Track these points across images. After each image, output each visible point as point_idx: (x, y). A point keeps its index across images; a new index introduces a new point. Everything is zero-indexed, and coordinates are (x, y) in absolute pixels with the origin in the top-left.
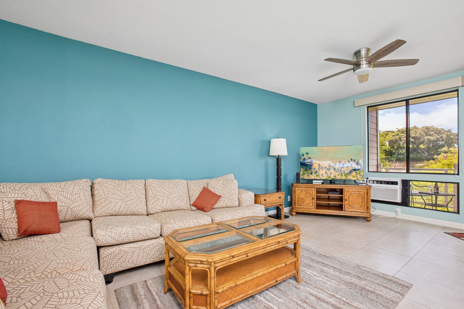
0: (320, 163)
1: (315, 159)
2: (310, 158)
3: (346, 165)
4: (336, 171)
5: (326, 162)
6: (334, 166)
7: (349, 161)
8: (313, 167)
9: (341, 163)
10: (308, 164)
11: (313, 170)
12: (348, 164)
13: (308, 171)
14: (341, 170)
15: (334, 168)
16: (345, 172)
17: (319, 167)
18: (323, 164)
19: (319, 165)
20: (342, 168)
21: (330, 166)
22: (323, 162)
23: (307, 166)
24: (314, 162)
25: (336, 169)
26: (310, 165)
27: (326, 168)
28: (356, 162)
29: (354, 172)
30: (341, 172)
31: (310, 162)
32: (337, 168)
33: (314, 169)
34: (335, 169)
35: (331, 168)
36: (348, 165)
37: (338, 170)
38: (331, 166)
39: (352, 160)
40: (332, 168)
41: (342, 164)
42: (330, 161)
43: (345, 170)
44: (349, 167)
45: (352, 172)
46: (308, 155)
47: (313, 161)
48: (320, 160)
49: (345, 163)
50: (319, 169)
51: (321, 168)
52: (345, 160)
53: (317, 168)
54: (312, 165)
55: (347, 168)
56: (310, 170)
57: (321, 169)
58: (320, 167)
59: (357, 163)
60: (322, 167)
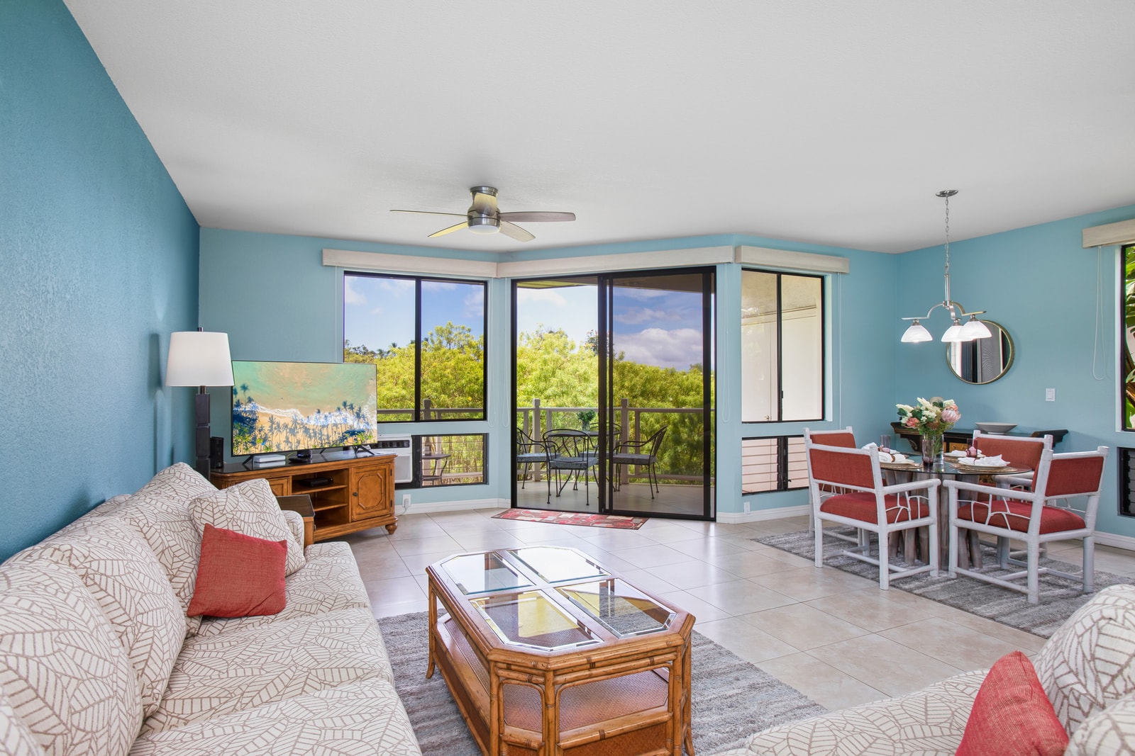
0: (273, 413)
1: (263, 404)
2: (250, 400)
3: (331, 421)
4: (310, 437)
5: (288, 411)
6: (305, 422)
7: (339, 409)
8: (258, 425)
9: (321, 413)
10: (247, 418)
11: (257, 432)
12: (336, 416)
13: (247, 435)
14: (321, 434)
15: (306, 427)
16: (331, 439)
17: (272, 425)
18: (280, 417)
19: (272, 422)
20: (323, 427)
21: (295, 422)
22: (281, 411)
23: (244, 423)
24: (260, 411)
25: (309, 429)
26: (251, 419)
27: (286, 426)
28: (355, 411)
29: (351, 438)
30: (320, 438)
31: (251, 412)
32: (311, 428)
33: (260, 431)
34: (306, 430)
35: (298, 427)
36: (336, 418)
37: (315, 433)
38: (299, 422)
39: (345, 404)
40: (300, 428)
41: (323, 416)
42: (297, 408)
43: (330, 434)
44: (339, 426)
45: (346, 438)
46: (247, 391)
47: (257, 408)
48: (273, 405)
49: (330, 413)
50: (271, 431)
51: (275, 429)
52: (329, 406)
53: (267, 428)
54: (254, 420)
55: (335, 428)
56: (250, 433)
57: (275, 431)
58: (274, 426)
59: (357, 413)
60: (278, 426)
